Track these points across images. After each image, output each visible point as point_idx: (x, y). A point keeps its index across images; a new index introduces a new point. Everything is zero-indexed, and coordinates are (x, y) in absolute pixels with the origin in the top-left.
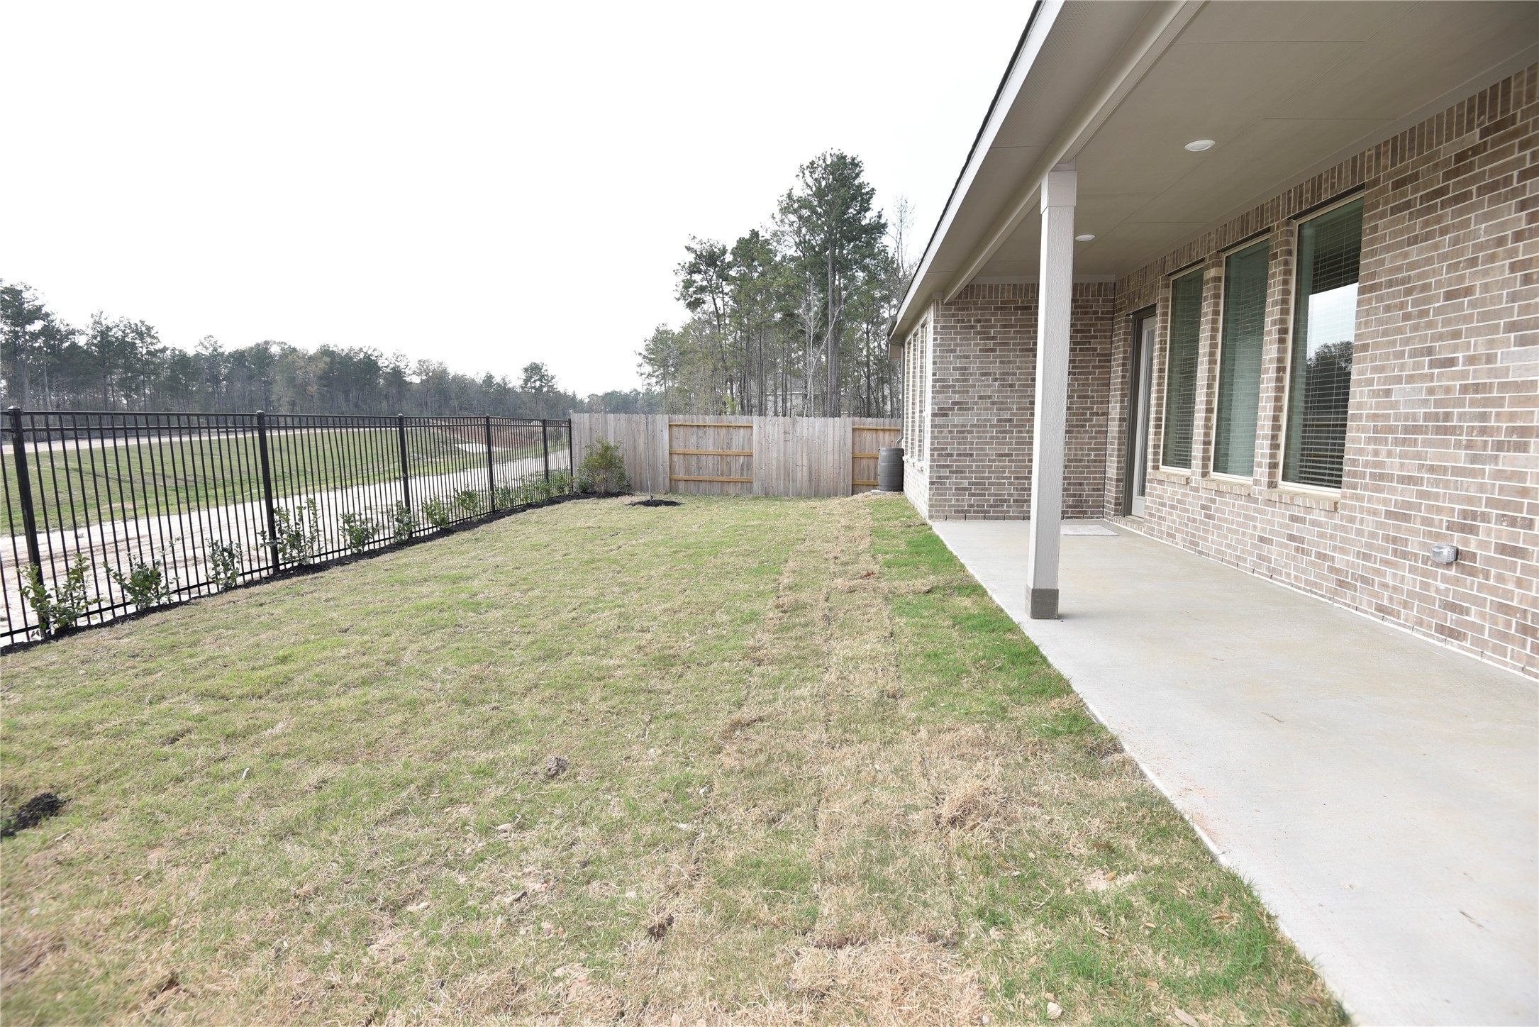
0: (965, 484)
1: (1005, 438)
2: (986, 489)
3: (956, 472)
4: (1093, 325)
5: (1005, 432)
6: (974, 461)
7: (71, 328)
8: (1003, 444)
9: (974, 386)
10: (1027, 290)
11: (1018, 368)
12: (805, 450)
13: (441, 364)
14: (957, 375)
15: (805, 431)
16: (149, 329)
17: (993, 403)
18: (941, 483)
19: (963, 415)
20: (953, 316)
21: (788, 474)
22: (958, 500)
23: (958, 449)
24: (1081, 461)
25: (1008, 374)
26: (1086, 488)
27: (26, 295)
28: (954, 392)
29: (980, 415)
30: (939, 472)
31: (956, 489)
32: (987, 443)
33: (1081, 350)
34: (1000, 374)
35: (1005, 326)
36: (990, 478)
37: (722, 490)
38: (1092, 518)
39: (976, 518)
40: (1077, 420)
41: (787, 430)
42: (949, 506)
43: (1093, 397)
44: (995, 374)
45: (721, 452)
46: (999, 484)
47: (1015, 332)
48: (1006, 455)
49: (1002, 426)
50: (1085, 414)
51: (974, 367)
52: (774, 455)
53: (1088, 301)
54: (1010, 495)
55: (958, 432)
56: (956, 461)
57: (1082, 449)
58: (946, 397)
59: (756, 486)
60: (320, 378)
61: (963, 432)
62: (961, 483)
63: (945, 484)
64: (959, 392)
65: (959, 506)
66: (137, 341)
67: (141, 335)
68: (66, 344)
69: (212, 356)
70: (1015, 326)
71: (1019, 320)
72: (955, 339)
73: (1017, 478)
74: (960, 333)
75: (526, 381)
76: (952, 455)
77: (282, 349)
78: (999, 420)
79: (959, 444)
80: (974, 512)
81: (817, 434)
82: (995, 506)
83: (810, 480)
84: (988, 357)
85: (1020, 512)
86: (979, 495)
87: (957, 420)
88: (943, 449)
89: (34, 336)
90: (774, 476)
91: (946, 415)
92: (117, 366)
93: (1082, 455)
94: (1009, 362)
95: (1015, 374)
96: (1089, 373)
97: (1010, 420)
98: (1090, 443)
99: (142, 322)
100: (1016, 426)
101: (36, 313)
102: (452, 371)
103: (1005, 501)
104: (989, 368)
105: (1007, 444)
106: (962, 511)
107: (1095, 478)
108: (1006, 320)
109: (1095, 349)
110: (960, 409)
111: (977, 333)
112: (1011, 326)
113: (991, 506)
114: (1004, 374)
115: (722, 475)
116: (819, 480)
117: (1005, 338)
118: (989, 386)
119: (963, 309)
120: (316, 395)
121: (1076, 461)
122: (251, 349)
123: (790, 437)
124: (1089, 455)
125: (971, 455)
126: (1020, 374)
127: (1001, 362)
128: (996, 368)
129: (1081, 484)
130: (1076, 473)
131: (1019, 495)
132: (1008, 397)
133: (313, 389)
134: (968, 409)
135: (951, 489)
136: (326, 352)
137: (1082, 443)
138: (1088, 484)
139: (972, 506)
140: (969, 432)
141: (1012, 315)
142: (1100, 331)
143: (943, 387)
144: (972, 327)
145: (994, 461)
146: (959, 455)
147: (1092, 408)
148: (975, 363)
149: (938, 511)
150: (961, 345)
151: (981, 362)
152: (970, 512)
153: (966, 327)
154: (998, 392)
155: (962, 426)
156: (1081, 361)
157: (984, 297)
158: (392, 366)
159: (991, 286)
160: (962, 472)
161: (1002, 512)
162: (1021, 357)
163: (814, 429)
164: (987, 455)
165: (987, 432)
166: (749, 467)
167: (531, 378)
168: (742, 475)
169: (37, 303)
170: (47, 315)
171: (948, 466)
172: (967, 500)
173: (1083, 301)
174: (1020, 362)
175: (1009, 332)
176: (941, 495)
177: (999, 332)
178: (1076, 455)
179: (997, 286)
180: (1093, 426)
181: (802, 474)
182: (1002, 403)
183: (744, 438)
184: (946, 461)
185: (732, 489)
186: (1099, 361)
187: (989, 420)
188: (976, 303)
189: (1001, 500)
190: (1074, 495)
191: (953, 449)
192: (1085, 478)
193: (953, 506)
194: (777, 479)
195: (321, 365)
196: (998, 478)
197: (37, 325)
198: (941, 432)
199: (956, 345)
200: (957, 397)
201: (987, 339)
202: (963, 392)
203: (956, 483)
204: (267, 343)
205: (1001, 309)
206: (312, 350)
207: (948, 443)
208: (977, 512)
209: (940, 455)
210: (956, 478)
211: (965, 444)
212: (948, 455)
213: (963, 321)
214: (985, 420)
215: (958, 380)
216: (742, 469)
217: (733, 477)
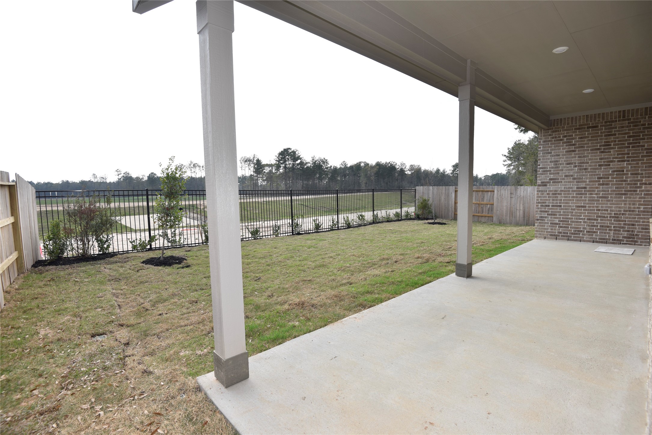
0: (557, 221)
1: (582, 197)
2: (569, 224)
3: (551, 215)
4: (641, 132)
5: (581, 194)
6: (562, 209)
7: (307, 161)
8: (580, 200)
9: (563, 170)
10: (595, 117)
11: (590, 159)
12: (522, 202)
13: (419, 166)
14: (552, 165)
15: (522, 193)
16: (326, 160)
17: (574, 179)
18: (542, 220)
19: (556, 185)
20: (550, 135)
21: (512, 213)
22: (552, 229)
23: (552, 203)
24: (633, 211)
25: (583, 163)
26: (637, 227)
27: (297, 153)
28: (550, 174)
29: (566, 185)
30: (541, 214)
31: (551, 223)
32: (570, 200)
33: (633, 147)
34: (579, 163)
35: (581, 138)
36: (572, 218)
37: (478, 220)
38: (641, 245)
39: (562, 239)
40: (630, 188)
41: (512, 192)
42: (547, 232)
43: (642, 174)
44: (575, 163)
45: (478, 202)
46: (577, 222)
47: (587, 141)
48: (581, 207)
49: (579, 191)
50: (637, 184)
51: (562, 160)
52: (505, 204)
53: (637, 119)
54: (585, 228)
55: (552, 194)
56: (551, 209)
57: (633, 204)
58: (546, 177)
59: (495, 219)
60: (375, 174)
61: (556, 194)
62: (554, 221)
63: (544, 220)
64: (553, 174)
65: (552, 232)
66: (323, 165)
67: (324, 162)
68: (305, 167)
69: (344, 168)
70: (588, 137)
71: (591, 134)
72: (551, 147)
73: (589, 219)
74: (554, 144)
75: (453, 171)
76: (549, 206)
77: (365, 164)
78: (577, 188)
79: (553, 200)
80: (562, 236)
81: (528, 195)
82: (575, 234)
83: (524, 217)
84: (571, 154)
85: (591, 238)
86: (565, 227)
87: (552, 188)
88: (543, 203)
89: (298, 164)
90: (504, 214)
91: (546, 185)
92: (317, 173)
93: (634, 208)
94: (584, 157)
95: (588, 163)
96: (640, 160)
97: (585, 188)
98: (640, 201)
99: (324, 158)
100: (589, 191)
101: (299, 158)
102: (423, 169)
103: (581, 231)
104: (572, 160)
105: (583, 200)
106: (554, 235)
107: (643, 222)
108: (582, 134)
109: (644, 146)
110: (554, 182)
111: (564, 143)
112: (585, 137)
113: (572, 234)
114: (581, 163)
115: (479, 213)
116: (529, 218)
117: (582, 144)
118: (572, 170)
119: (556, 131)
120: (373, 180)
121: (630, 211)
122: (355, 165)
123: (513, 196)
124: (639, 208)
125: (560, 206)
126: (591, 163)
127: (579, 157)
128: (576, 160)
129: (633, 225)
130: (630, 218)
131: (590, 229)
132: (583, 175)
133: (373, 178)
134: (559, 182)
135: (548, 223)
136: (378, 164)
137: (634, 201)
138: (638, 225)
139: (561, 233)
140: (559, 194)
141: (586, 131)
142: (646, 135)
143: (544, 171)
144: (561, 140)
145: (574, 209)
146: (552, 206)
147: (642, 180)
148: (563, 158)
149: (540, 234)
150: (555, 150)
151: (567, 158)
152: (559, 236)
153: (557, 140)
154: (577, 173)
155: (555, 191)
156: (632, 154)
157: (568, 124)
158: (400, 168)
159: (572, 118)
160: (555, 215)
161: (579, 237)
162: (592, 153)
163: (527, 192)
164: (570, 206)
165: (570, 194)
166: (492, 210)
167: (456, 169)
168: (488, 213)
169: (299, 155)
170: (301, 158)
171: (546, 212)
172: (557, 229)
173: (634, 119)
174: (591, 156)
175: (584, 141)
176: (542, 226)
177: (578, 141)
178: (629, 208)
179: (576, 118)
180: (643, 191)
181: (519, 214)
182: (580, 178)
183: (490, 196)
184: (545, 209)
185: (483, 220)
186: (647, 153)
187: (571, 188)
188: (563, 127)
189: (578, 231)
190: (628, 231)
191: (550, 202)
192: (637, 222)
193: (549, 232)
194: (506, 216)
195: (376, 169)
196: (577, 219)
197: (299, 161)
198: (543, 194)
199: (552, 150)
200: (552, 176)
201: (571, 145)
202: (556, 173)
203: (551, 221)
204: (360, 162)
205: (579, 129)
206: (374, 164)
207: (547, 200)
208: (564, 236)
209: (541, 206)
210: (551, 218)
211: (557, 200)
212: (546, 206)
213: (556, 137)
214: (569, 188)
215: (553, 168)
216: (489, 211)
217: (484, 214)
